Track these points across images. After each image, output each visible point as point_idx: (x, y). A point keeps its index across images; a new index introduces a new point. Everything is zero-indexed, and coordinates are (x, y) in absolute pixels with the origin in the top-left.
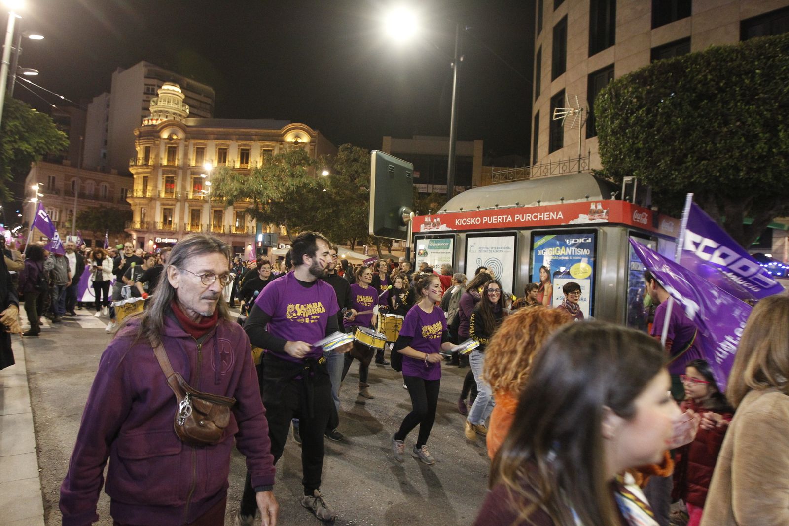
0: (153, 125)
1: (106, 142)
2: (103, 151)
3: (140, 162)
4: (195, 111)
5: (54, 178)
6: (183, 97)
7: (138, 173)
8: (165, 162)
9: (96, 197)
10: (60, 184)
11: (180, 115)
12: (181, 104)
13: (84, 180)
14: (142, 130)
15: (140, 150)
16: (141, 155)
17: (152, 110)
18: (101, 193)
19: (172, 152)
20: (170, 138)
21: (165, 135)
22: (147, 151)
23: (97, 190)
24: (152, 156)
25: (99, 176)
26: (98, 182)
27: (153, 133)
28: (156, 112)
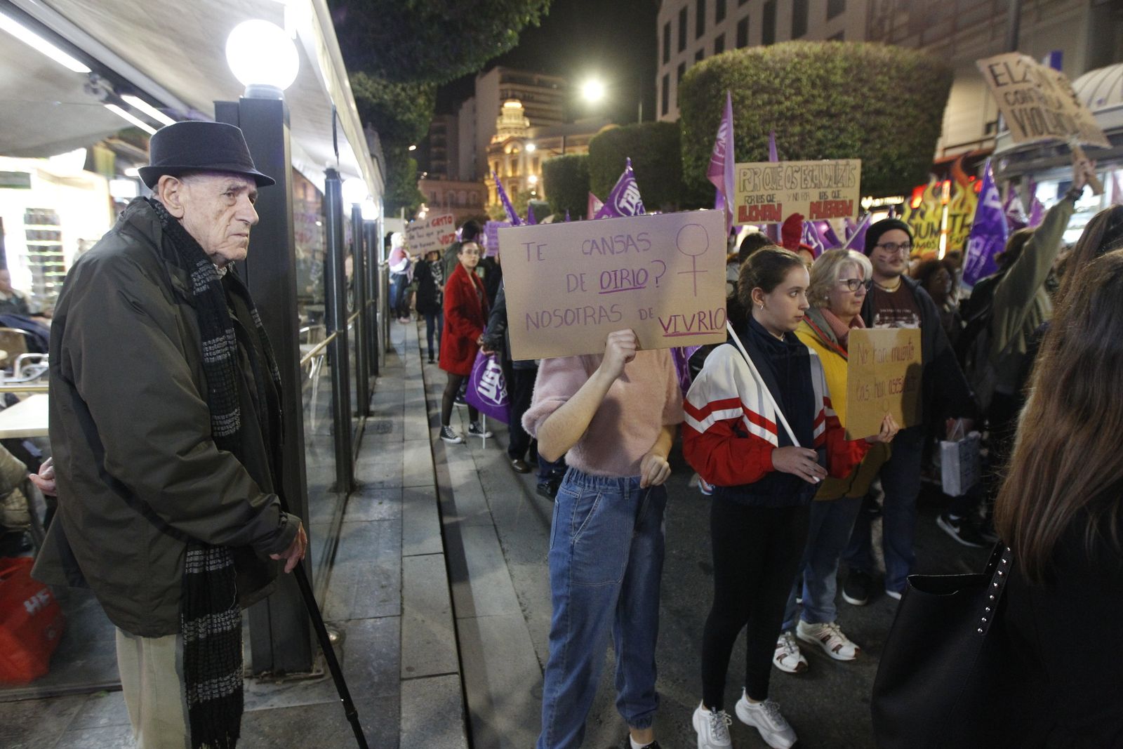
0: (499, 143)
1: (475, 148)
2: (474, 157)
3: (492, 176)
4: (534, 121)
5: (435, 193)
6: (523, 110)
7: (491, 185)
8: (510, 174)
9: (467, 205)
10: (440, 197)
11: (521, 129)
12: (521, 117)
13: (457, 191)
14: (492, 147)
15: (491, 164)
16: (492, 169)
17: (499, 127)
18: (471, 202)
19: (514, 164)
20: (512, 153)
21: (508, 150)
22: (497, 165)
23: (468, 199)
24: (500, 169)
25: (469, 186)
26: (468, 192)
27: (499, 149)
28: (502, 129)
